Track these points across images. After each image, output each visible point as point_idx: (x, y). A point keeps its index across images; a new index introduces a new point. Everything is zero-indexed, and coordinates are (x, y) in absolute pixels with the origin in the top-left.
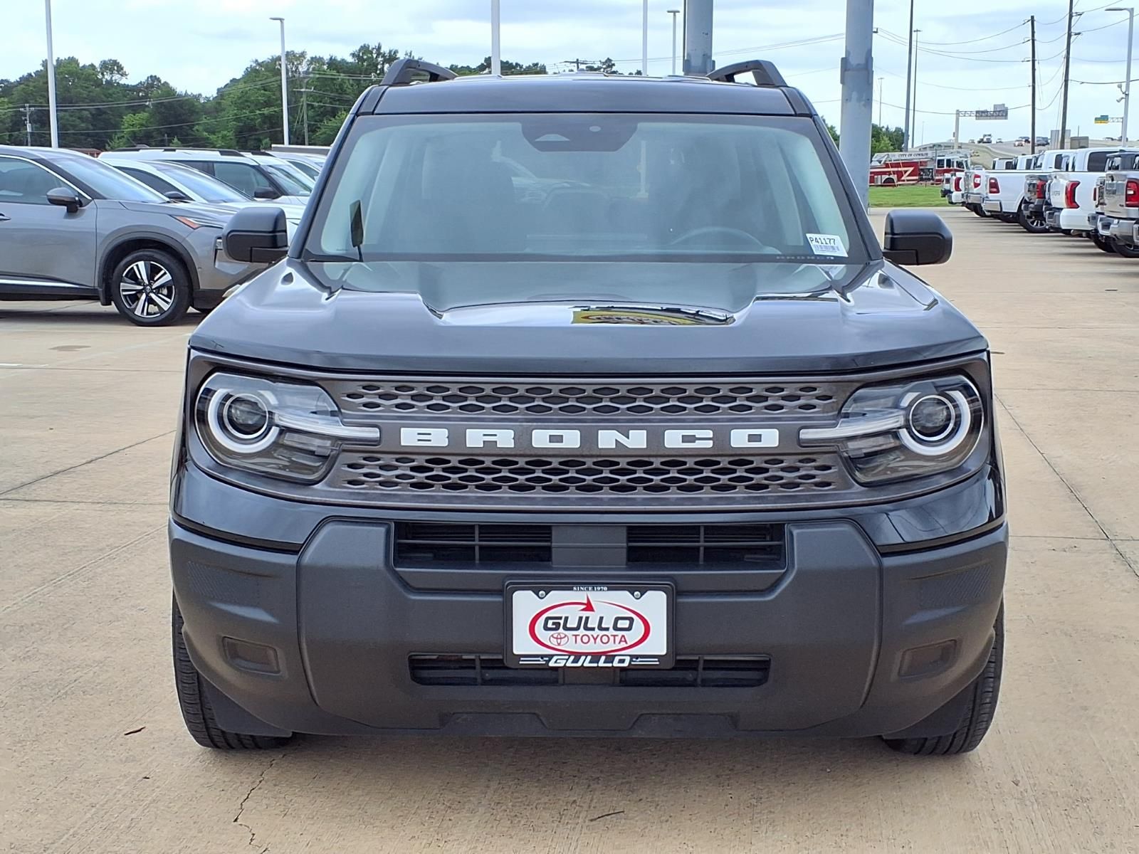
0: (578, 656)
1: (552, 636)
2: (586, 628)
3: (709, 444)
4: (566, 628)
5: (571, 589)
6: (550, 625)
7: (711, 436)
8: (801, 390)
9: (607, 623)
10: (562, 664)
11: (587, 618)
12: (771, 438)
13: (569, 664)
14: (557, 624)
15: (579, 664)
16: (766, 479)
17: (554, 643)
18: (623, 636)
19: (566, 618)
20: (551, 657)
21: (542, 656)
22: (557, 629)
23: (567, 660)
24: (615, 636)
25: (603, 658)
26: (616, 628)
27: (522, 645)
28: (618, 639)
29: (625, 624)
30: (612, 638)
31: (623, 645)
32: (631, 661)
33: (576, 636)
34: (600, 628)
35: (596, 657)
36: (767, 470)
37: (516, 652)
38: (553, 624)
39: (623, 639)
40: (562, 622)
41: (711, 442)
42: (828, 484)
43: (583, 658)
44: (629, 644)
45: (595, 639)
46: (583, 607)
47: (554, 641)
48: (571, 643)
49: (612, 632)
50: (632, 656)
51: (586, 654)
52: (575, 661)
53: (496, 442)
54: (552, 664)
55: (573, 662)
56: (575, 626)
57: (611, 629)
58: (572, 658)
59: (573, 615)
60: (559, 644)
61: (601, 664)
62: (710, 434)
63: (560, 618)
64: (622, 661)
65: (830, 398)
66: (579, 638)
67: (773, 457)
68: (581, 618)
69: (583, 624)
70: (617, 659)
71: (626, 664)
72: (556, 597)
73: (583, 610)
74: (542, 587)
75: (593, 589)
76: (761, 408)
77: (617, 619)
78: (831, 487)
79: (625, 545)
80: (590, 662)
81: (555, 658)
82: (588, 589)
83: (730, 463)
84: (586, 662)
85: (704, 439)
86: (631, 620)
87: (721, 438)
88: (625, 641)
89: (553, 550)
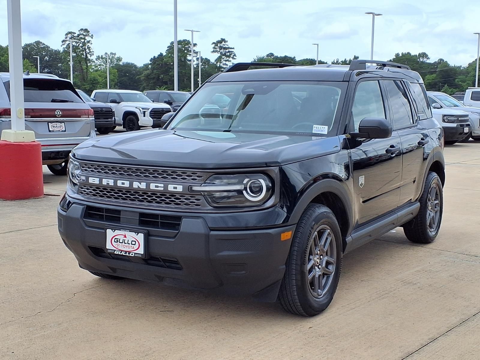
0: (122, 251)
1: (116, 244)
2: (125, 243)
3: (162, 189)
4: (120, 242)
5: (120, 230)
6: (116, 241)
7: (163, 186)
8: (192, 173)
9: (130, 242)
10: (117, 253)
11: (125, 240)
12: (180, 188)
13: (119, 253)
14: (117, 241)
15: (122, 254)
16: (180, 201)
17: (116, 246)
18: (133, 247)
19: (120, 239)
20: (115, 250)
21: (114, 250)
22: (117, 242)
23: (119, 252)
24: (131, 246)
25: (128, 253)
26: (132, 244)
27: (109, 246)
28: (132, 247)
29: (133, 243)
30: (131, 247)
31: (133, 249)
32: (134, 255)
33: (122, 245)
34: (128, 244)
35: (126, 252)
36: (180, 199)
37: (107, 248)
38: (117, 240)
39: (133, 248)
40: (119, 240)
41: (163, 188)
42: (200, 205)
43: (123, 252)
44: (135, 249)
45: (127, 247)
46: (124, 236)
47: (117, 246)
48: (121, 247)
49: (131, 245)
50: (135, 253)
51: (124, 251)
52: (121, 253)
53: (109, 183)
54: (115, 253)
55: (120, 253)
56: (122, 242)
57: (131, 244)
58: (120, 252)
59: (121, 238)
60: (118, 247)
61: (127, 254)
62: (162, 185)
63: (118, 239)
64: (132, 254)
65: (202, 177)
66: (123, 246)
67: (182, 194)
68: (123, 240)
69: (124, 241)
70: (131, 253)
71: (133, 255)
72: (117, 232)
73: (124, 237)
74: (114, 229)
75: (126, 231)
76: (180, 178)
77: (132, 241)
78: (200, 206)
79: (138, 218)
80: (125, 253)
81: (116, 251)
82: (124, 231)
83: (170, 195)
84: (123, 253)
85: (161, 187)
86: (135, 241)
87: (166, 187)
88: (134, 248)
89: (121, 218)
